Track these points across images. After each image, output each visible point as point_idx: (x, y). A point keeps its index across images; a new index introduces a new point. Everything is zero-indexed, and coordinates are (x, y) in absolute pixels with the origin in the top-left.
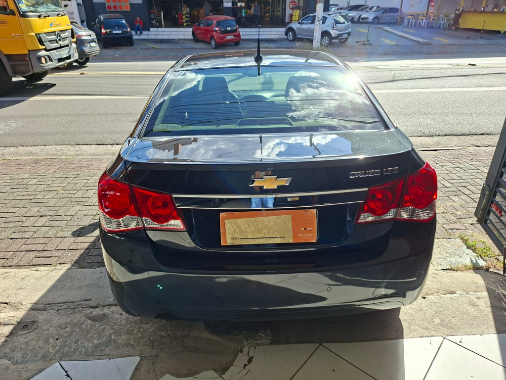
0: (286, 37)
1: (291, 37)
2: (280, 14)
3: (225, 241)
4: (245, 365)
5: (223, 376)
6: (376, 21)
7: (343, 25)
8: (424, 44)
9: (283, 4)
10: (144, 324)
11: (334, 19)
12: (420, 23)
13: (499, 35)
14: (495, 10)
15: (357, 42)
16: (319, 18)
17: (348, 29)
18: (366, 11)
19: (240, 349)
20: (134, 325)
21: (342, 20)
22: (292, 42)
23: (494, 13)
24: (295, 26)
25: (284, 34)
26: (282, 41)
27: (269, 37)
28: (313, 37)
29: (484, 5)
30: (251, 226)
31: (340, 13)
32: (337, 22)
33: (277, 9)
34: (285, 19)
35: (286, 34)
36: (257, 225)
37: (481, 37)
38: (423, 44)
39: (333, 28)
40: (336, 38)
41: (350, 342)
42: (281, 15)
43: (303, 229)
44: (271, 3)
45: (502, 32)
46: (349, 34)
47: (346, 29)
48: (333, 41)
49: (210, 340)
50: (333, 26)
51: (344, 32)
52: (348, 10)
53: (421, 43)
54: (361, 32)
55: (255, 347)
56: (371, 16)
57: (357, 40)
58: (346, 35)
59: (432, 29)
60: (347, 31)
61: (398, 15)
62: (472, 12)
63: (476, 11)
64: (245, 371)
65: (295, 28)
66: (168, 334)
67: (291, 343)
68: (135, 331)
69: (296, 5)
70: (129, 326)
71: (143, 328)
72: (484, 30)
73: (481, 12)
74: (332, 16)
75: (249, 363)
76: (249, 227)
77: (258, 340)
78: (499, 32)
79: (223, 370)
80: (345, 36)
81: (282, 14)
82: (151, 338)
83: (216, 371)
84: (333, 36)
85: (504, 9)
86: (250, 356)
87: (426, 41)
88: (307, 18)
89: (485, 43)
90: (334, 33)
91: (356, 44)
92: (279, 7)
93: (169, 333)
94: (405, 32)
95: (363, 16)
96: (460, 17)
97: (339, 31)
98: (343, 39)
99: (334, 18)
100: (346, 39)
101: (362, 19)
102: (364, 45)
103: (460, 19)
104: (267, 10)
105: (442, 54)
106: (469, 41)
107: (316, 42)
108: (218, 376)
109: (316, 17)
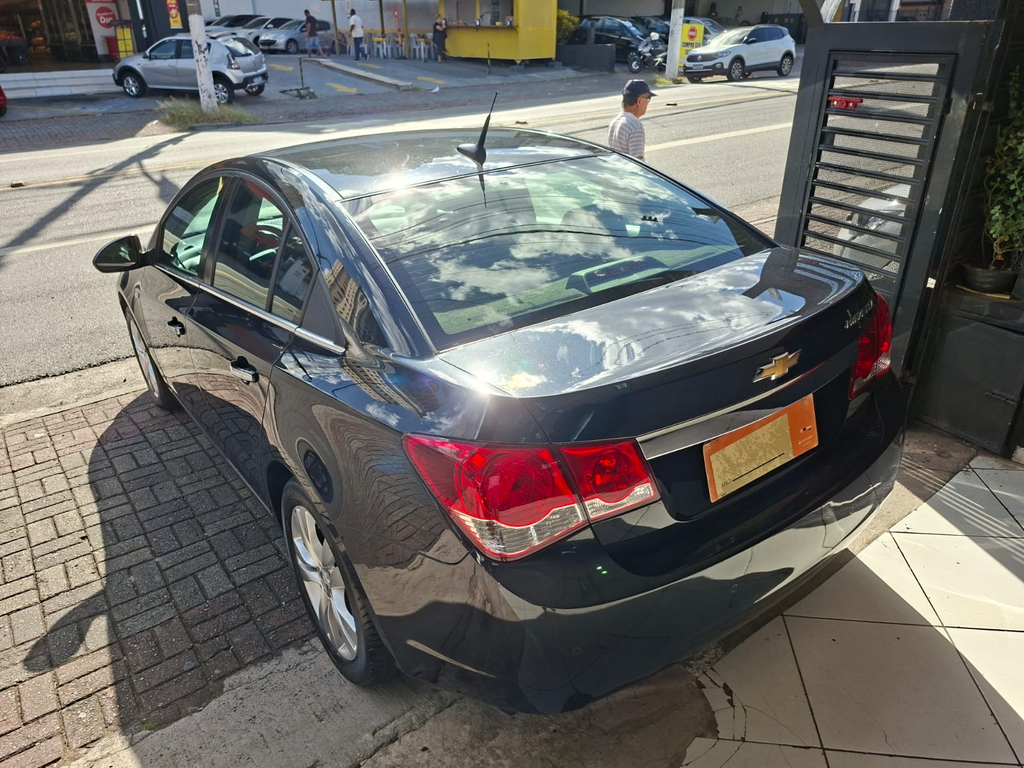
0: (120, 89)
1: (134, 89)
2: (75, 36)
3: (715, 493)
4: (731, 702)
5: (720, 735)
6: (293, 48)
7: (248, 59)
8: (407, 90)
9: (78, 14)
10: (490, 740)
11: (227, 47)
12: (378, 49)
13: (515, 67)
14: (498, 24)
15: (284, 92)
16: (199, 46)
17: (261, 67)
18: (266, 28)
19: (694, 684)
20: (475, 753)
21: (240, 48)
22: (140, 100)
23: (497, 28)
24: (138, 63)
25: (113, 81)
26: (114, 98)
27: (76, 91)
28: (197, 85)
29: (478, 17)
30: (744, 452)
31: (234, 34)
32: (234, 54)
33: (64, 26)
34: (95, 48)
35: (119, 81)
36: (751, 447)
37: (490, 73)
38: (405, 90)
39: (230, 66)
40: (238, 86)
41: (810, 593)
42: (80, 40)
43: (802, 431)
44: (42, 13)
45: (518, 62)
46: (264, 76)
47: (256, 66)
48: (236, 91)
49: (636, 697)
50: (230, 61)
51: (254, 73)
52: (226, 26)
53: (402, 89)
54: (279, 71)
55: (712, 668)
56: (280, 38)
57: (282, 88)
58: (260, 79)
59: (404, 61)
60: (259, 71)
61: (332, 35)
62: (463, 27)
63: (466, 27)
64: (739, 710)
65: (137, 68)
66: (555, 731)
67: (749, 635)
68: (491, 761)
69: (113, 16)
70: (467, 761)
71: (499, 748)
72: (491, 60)
73: (478, 28)
74: (219, 40)
75: (732, 696)
76: (741, 454)
77: (702, 657)
78: (512, 62)
79: (711, 728)
80: (258, 81)
81: (84, 37)
82: (534, 754)
83: (702, 736)
84: (235, 81)
85: (511, 22)
86: (722, 686)
87: (410, 83)
88: (162, 47)
89: (499, 82)
90: (234, 75)
91: (284, 97)
92: (70, 21)
93: (551, 728)
94: (364, 69)
95: (263, 38)
96: (446, 37)
97: (244, 72)
98: (255, 86)
99: (226, 44)
100: (261, 88)
101: (262, 44)
102: (302, 97)
103: (447, 40)
104: (35, 29)
105: (450, 106)
106: (476, 81)
107: (206, 98)
108: (713, 741)
109: (193, 43)
